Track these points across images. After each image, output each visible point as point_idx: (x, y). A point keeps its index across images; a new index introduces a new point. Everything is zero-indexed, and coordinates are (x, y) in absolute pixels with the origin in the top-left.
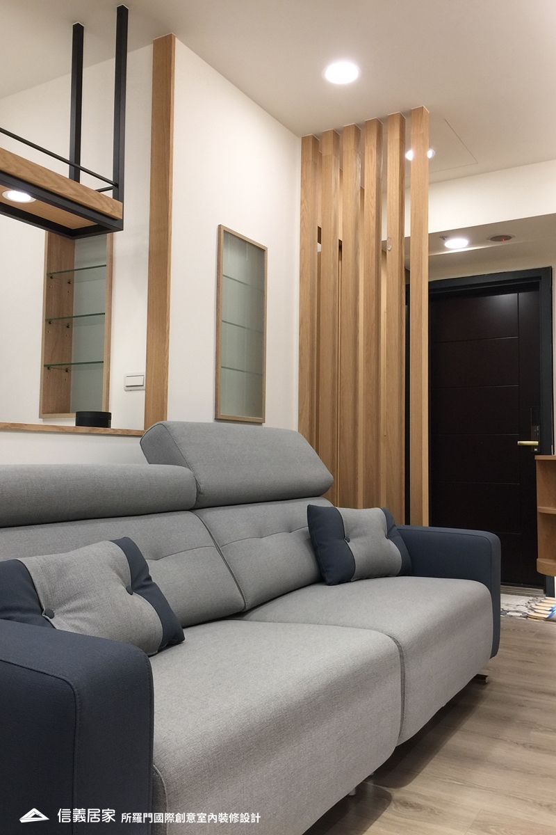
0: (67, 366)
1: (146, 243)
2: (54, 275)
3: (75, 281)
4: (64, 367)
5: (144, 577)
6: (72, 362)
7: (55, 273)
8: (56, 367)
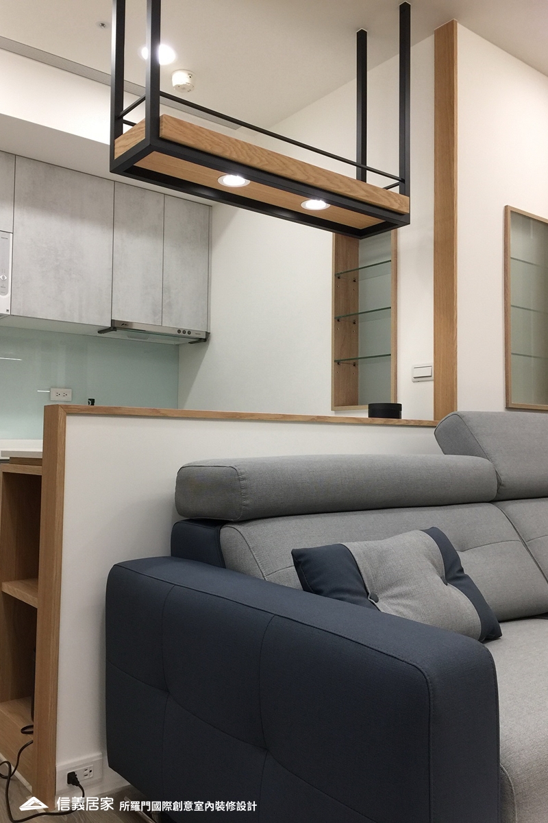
0: (354, 361)
1: (431, 234)
2: (341, 275)
3: (360, 278)
4: (352, 362)
5: (457, 569)
6: (359, 357)
7: (341, 273)
8: (346, 362)
